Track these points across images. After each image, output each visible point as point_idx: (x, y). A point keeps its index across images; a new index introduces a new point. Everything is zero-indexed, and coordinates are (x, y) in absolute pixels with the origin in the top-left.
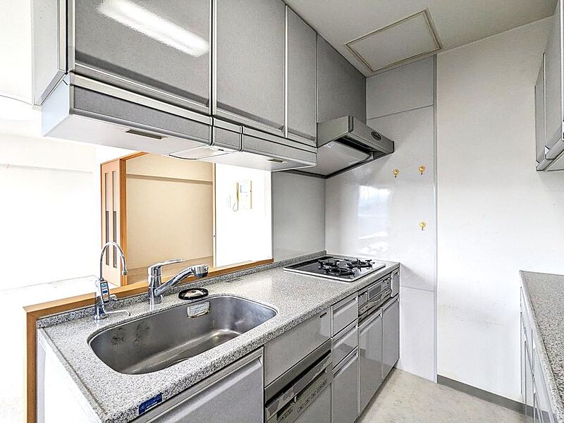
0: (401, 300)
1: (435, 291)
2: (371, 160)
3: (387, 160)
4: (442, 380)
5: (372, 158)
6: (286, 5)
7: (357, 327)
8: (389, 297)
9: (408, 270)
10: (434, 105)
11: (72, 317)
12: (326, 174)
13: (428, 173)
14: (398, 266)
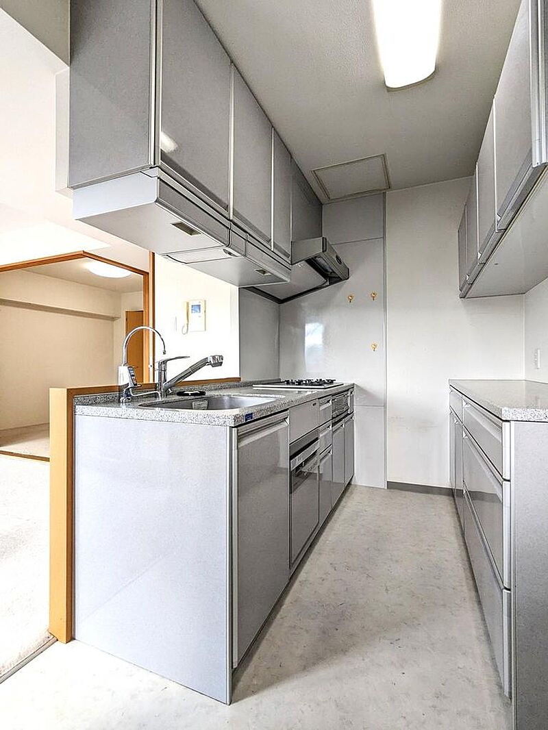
0: (355, 418)
1: (385, 406)
2: (327, 286)
3: (341, 287)
4: (391, 485)
5: (328, 283)
6: (273, 127)
7: (331, 427)
8: (346, 413)
9: (362, 390)
10: (384, 238)
11: (98, 400)
12: (282, 298)
13: (379, 299)
14: (352, 386)
